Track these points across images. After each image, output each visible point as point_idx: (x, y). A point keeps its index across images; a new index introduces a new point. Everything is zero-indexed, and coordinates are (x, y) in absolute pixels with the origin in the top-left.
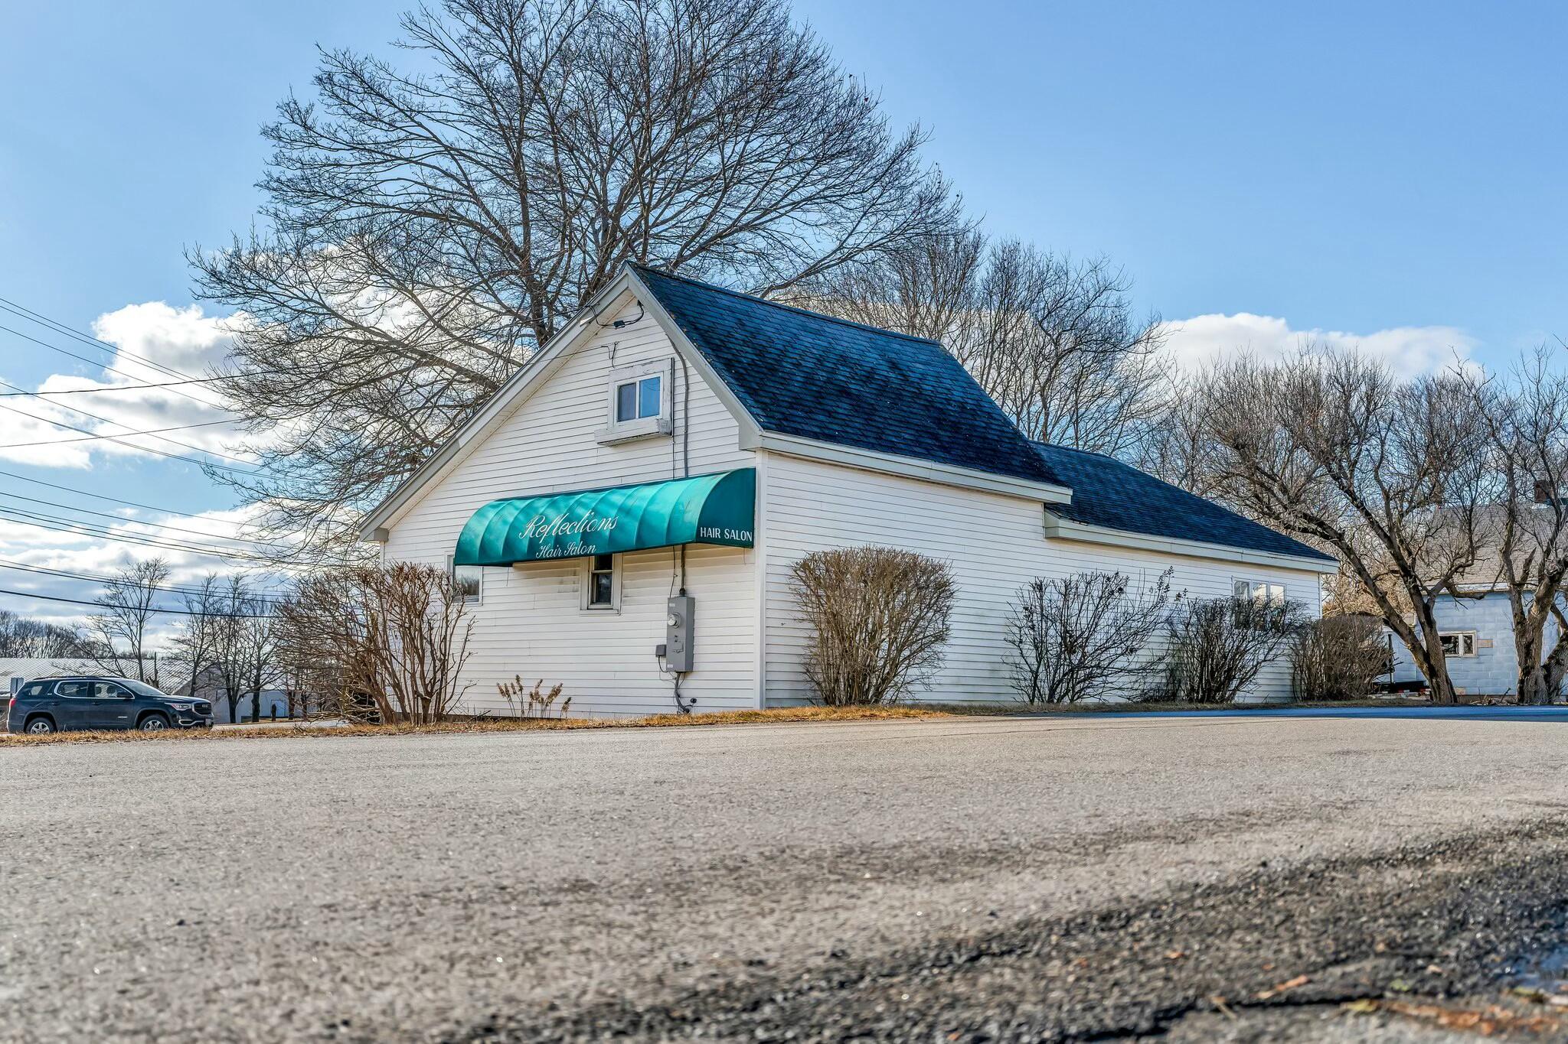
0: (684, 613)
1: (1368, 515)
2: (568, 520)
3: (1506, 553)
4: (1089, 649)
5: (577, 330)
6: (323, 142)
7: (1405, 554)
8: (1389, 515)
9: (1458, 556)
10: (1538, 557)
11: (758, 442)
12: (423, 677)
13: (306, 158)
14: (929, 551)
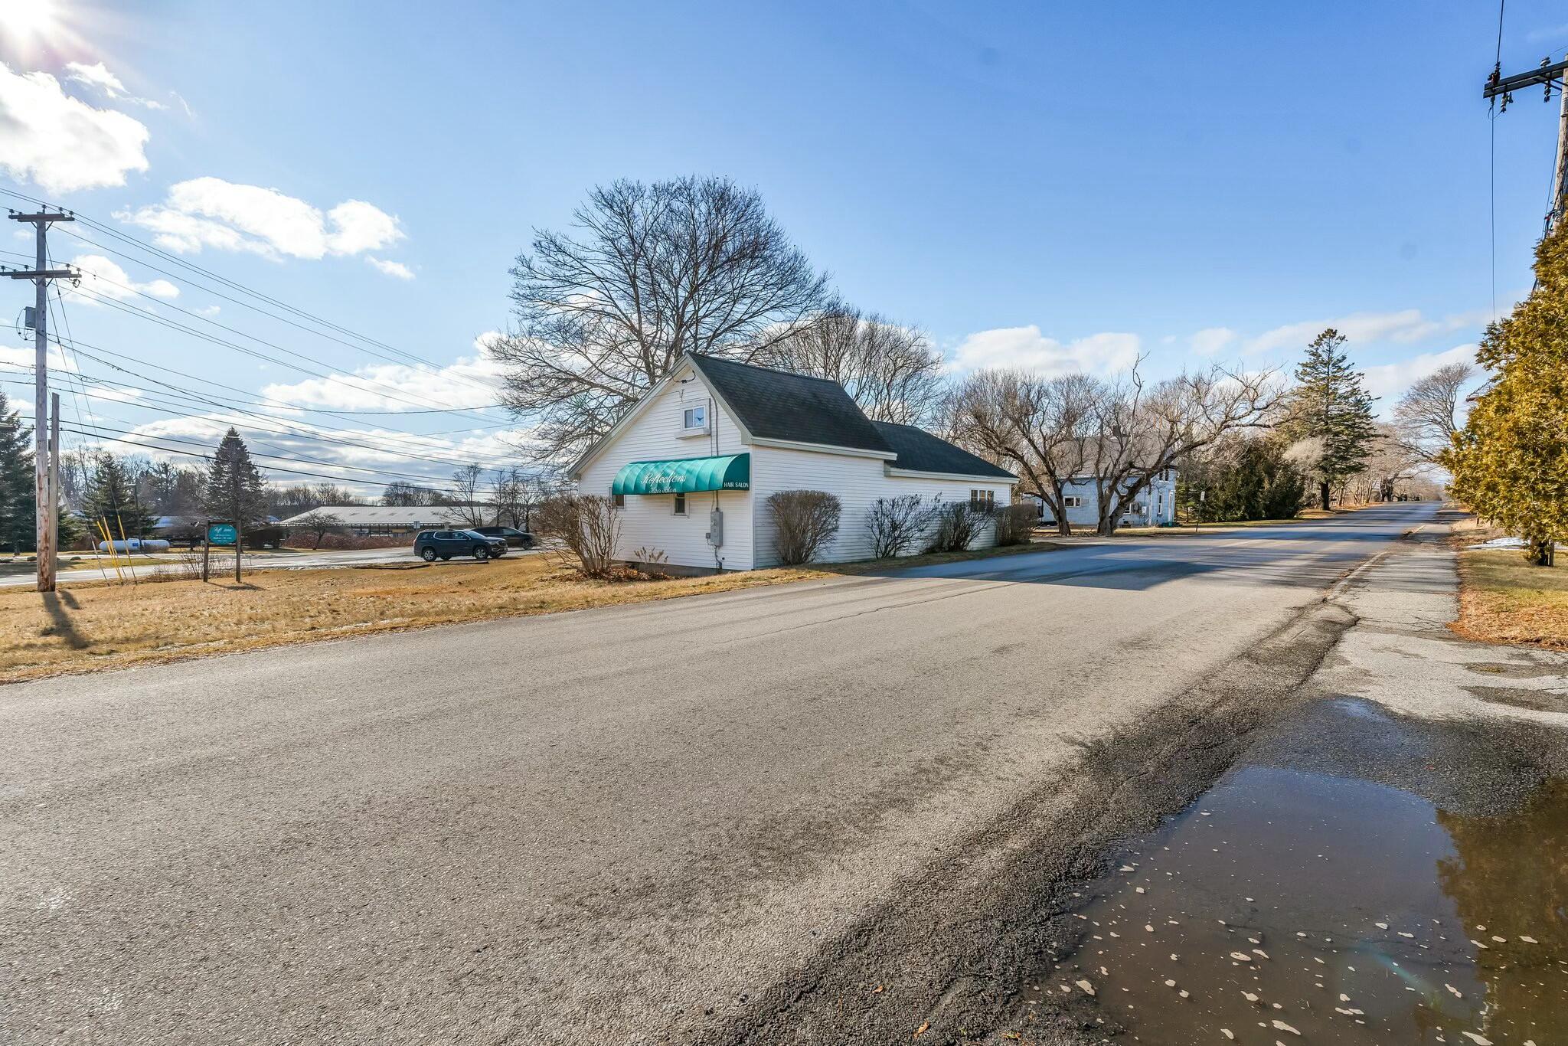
0: (718, 519)
1: (1035, 448)
2: (663, 476)
3: (1097, 465)
4: (904, 529)
5: (664, 383)
6: (539, 276)
7: (1051, 465)
8: (1045, 447)
9: (1075, 466)
10: (1111, 467)
11: (751, 442)
12: (600, 546)
13: (531, 285)
14: (830, 490)
